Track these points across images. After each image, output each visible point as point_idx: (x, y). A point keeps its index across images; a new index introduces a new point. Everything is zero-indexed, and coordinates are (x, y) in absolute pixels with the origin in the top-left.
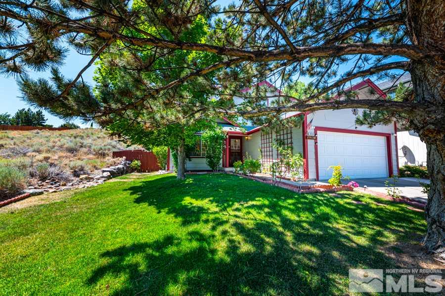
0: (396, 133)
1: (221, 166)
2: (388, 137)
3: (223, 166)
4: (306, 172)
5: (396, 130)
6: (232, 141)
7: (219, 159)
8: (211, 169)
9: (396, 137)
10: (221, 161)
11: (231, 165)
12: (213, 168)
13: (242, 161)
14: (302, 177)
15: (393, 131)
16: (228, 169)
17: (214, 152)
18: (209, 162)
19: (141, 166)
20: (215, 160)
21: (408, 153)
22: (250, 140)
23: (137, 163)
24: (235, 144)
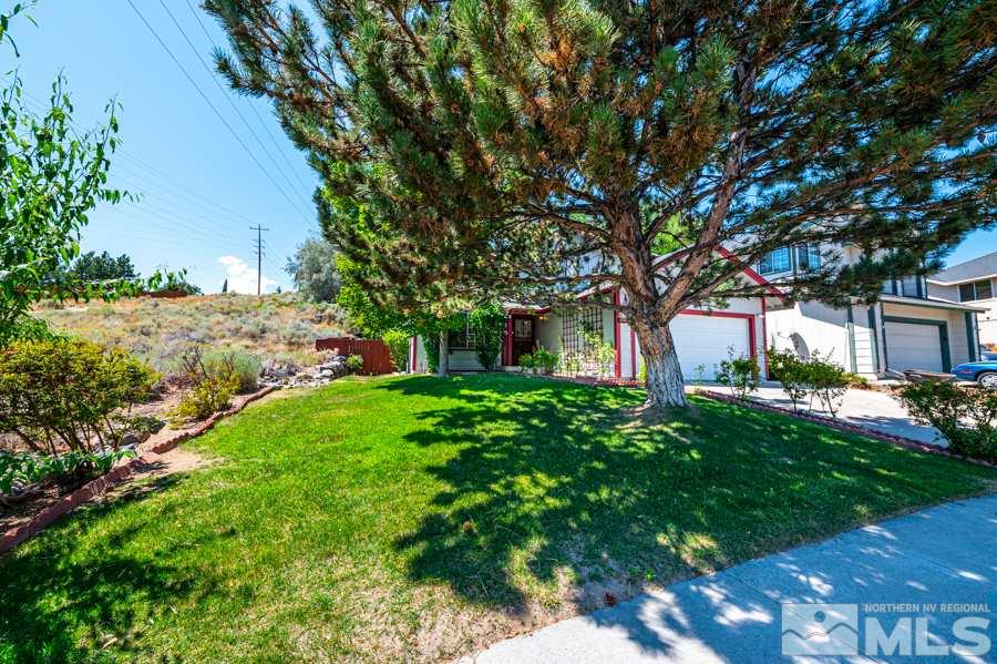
0: (764, 314)
1: (499, 363)
2: (751, 319)
3: (503, 364)
4: (618, 368)
5: (765, 309)
6: (518, 323)
7: (496, 351)
8: (483, 368)
9: (764, 320)
10: (499, 356)
11: (515, 363)
12: (487, 367)
13: (532, 355)
14: (613, 374)
15: (760, 310)
16: (509, 369)
17: (488, 339)
18: (480, 356)
19: (364, 365)
20: (490, 354)
21: (800, 345)
22: (548, 322)
23: (355, 359)
24: (523, 329)
